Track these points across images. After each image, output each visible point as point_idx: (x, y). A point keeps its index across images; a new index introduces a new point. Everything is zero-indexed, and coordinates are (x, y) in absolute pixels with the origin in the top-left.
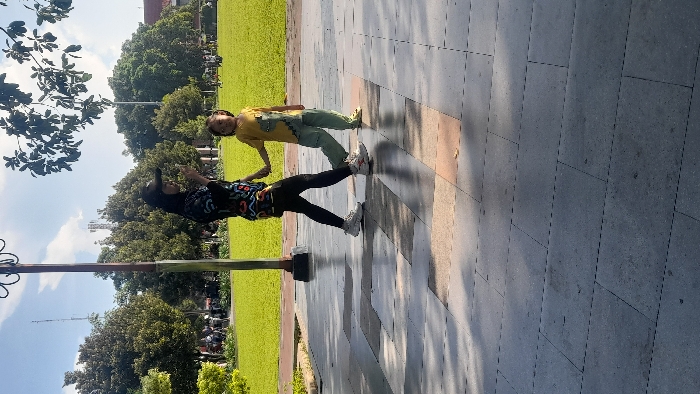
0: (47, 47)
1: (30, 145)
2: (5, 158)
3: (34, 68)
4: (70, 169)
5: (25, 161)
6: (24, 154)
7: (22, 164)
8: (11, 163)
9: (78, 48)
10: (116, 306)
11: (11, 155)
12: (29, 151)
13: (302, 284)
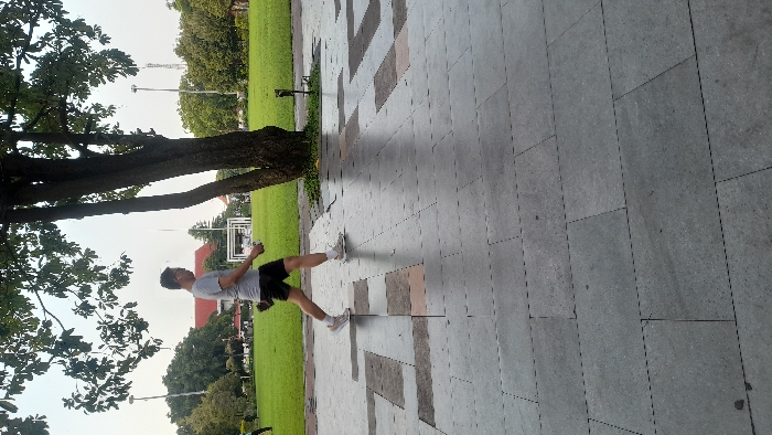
0: (110, 305)
1: (86, 388)
2: (64, 400)
3: (99, 322)
4: (117, 408)
5: (78, 401)
6: (79, 395)
7: (76, 404)
8: (68, 403)
9: (135, 304)
11: (69, 397)
12: (85, 393)
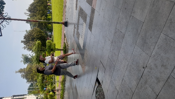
10: (31, 29)
13: (66, 27)
